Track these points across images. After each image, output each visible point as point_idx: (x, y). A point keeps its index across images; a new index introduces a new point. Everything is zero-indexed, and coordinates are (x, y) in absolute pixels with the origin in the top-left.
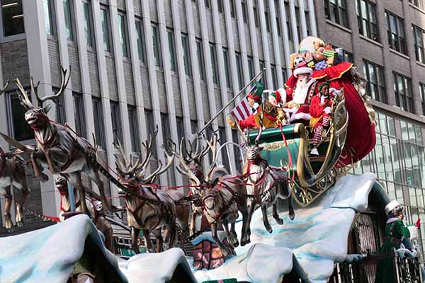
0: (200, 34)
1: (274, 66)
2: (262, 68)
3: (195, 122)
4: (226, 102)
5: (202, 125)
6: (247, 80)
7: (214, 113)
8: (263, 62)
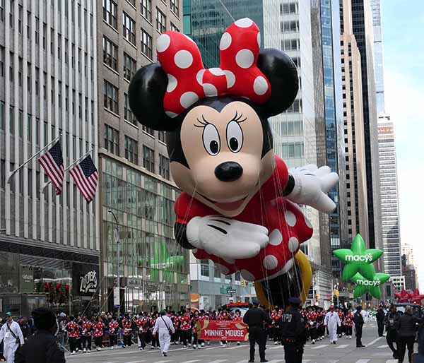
0: (23, 107)
1: (68, 133)
2: (60, 134)
3: (12, 164)
4: (34, 153)
5: (17, 167)
6: (50, 141)
7: (26, 160)
8: (61, 130)
